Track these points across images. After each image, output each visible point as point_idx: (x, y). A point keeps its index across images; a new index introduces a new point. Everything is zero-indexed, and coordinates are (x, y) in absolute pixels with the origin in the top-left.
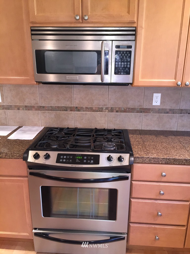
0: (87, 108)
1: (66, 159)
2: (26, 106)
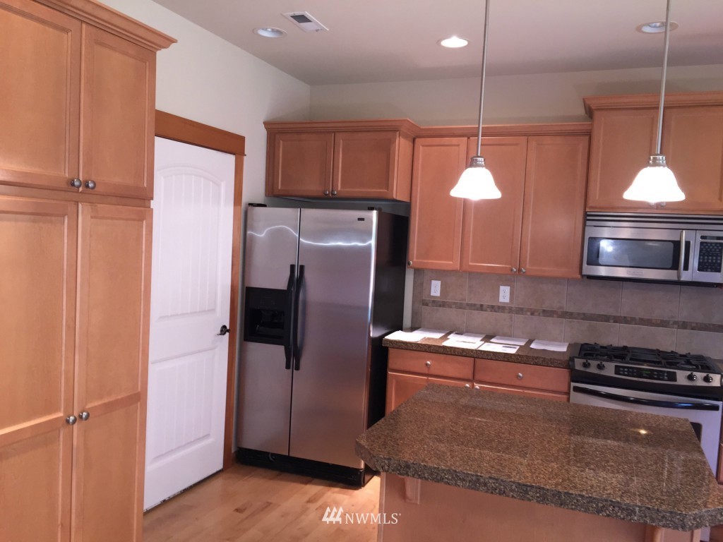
0: (641, 319)
1: (628, 371)
2: (544, 311)
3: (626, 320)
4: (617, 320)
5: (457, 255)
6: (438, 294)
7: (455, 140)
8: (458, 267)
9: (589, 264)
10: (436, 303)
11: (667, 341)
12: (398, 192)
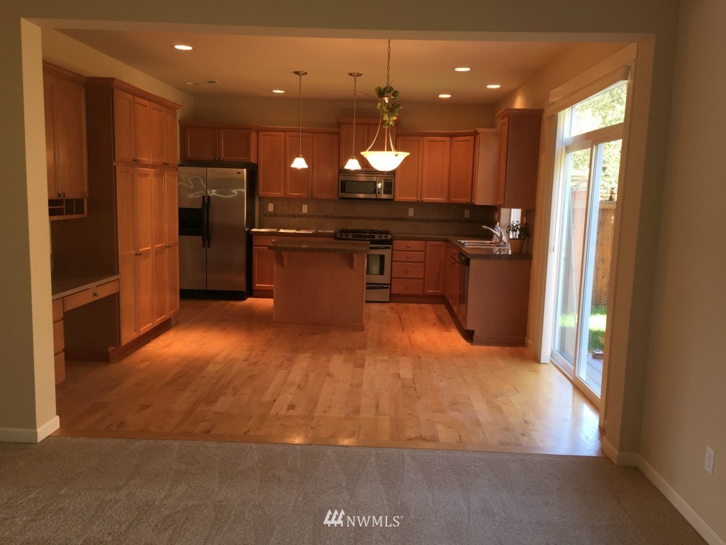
0: (365, 217)
2: (323, 216)
3: (358, 218)
4: (355, 218)
5: (283, 191)
6: (272, 210)
7: (279, 133)
8: (283, 195)
9: (342, 192)
10: (271, 215)
11: (376, 226)
12: (253, 160)
